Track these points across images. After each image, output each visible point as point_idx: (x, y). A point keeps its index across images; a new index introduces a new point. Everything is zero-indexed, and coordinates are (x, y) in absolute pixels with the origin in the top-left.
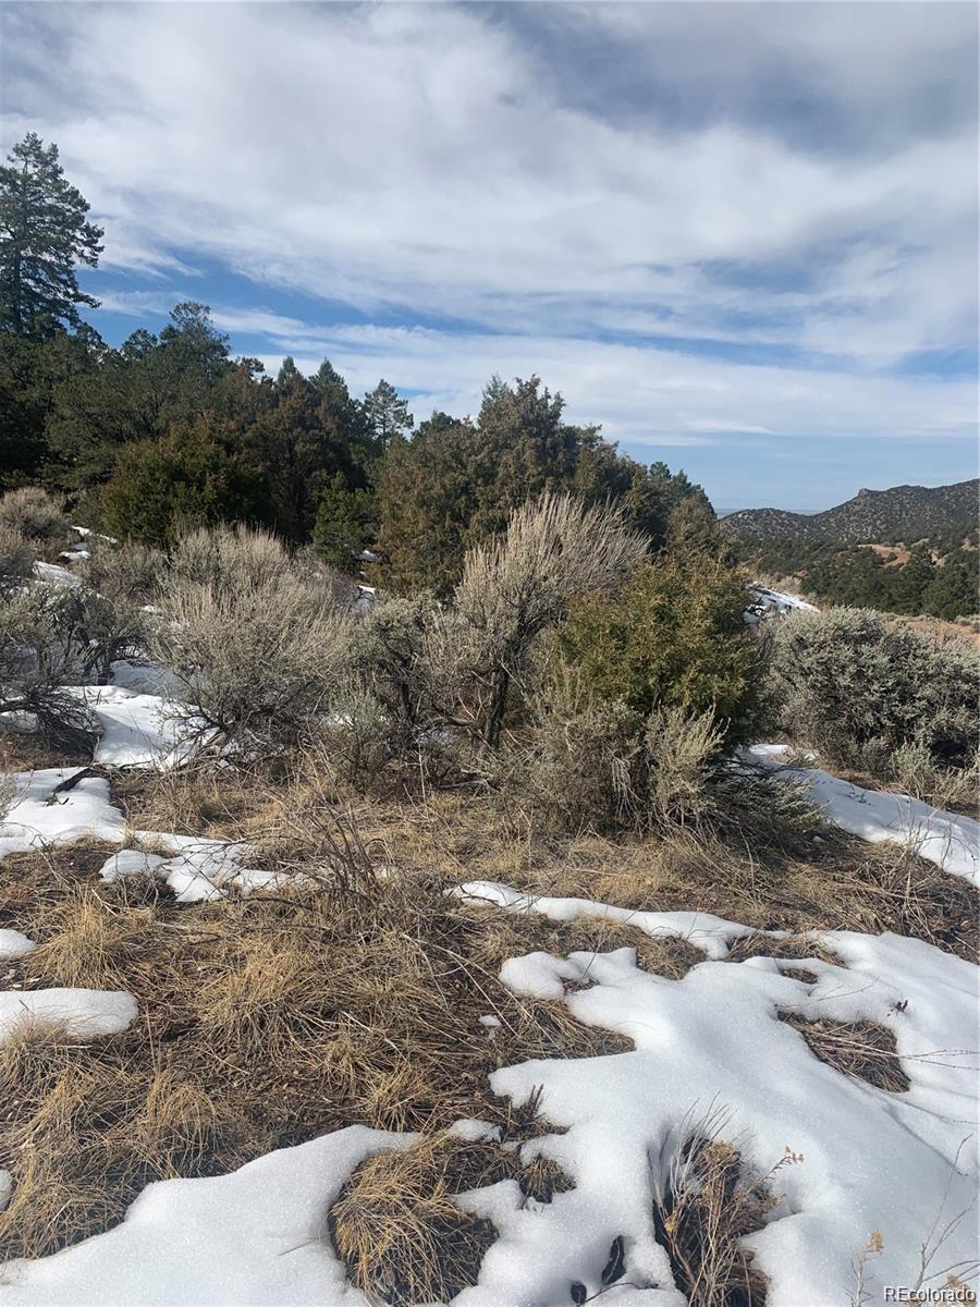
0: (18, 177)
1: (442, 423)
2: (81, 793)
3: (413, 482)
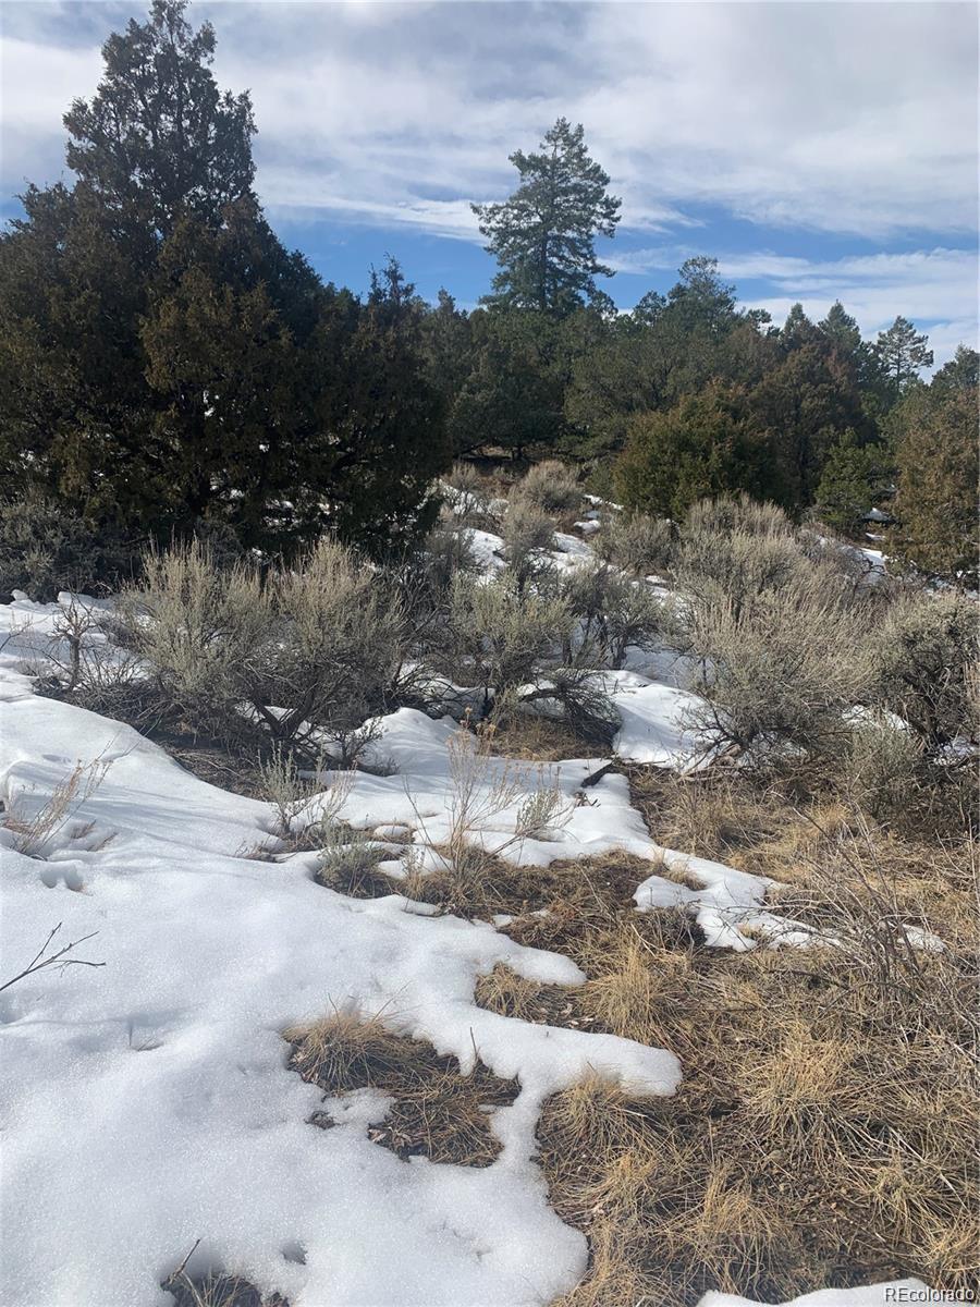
0: (548, 162)
1: (970, 361)
2: (605, 790)
3: (939, 446)
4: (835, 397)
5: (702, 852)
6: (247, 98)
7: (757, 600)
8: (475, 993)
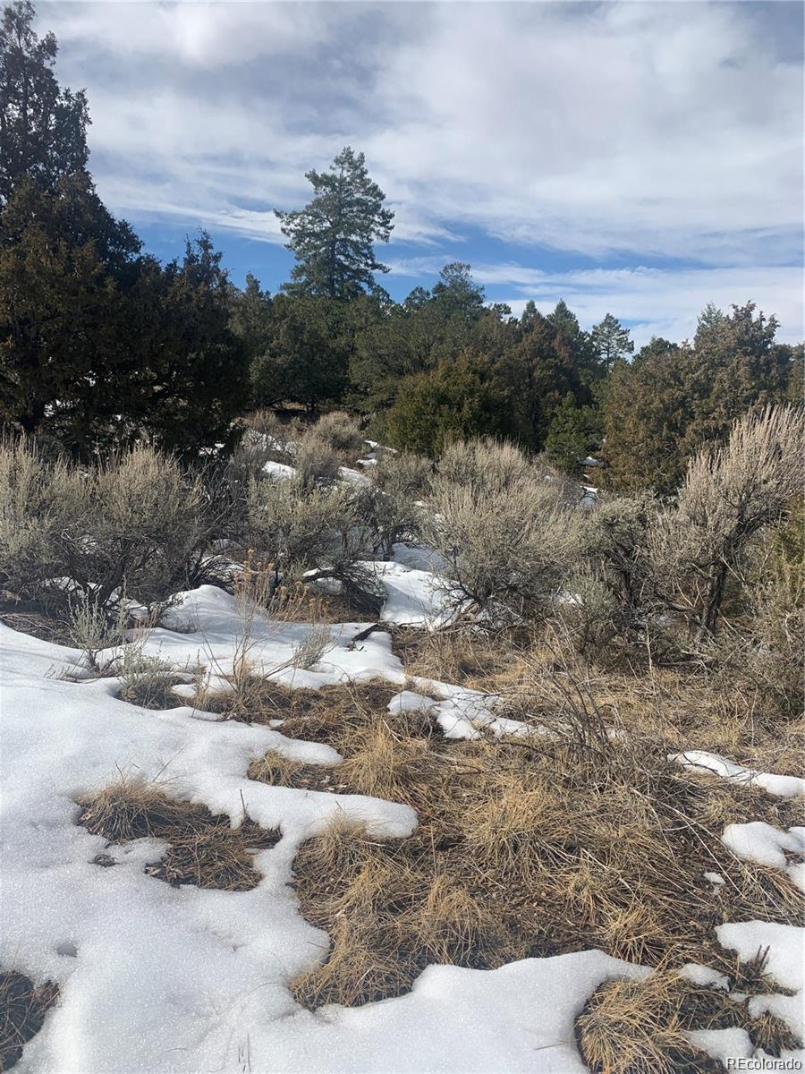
0: (337, 180)
1: (660, 347)
2: (372, 643)
3: (635, 399)
4: (559, 369)
5: (445, 679)
6: (83, 95)
8: (248, 772)
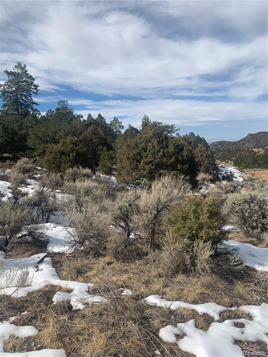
0: (16, 73)
1: (131, 129)
2: (44, 264)
3: (125, 153)
4: (101, 139)
7: (84, 200)
